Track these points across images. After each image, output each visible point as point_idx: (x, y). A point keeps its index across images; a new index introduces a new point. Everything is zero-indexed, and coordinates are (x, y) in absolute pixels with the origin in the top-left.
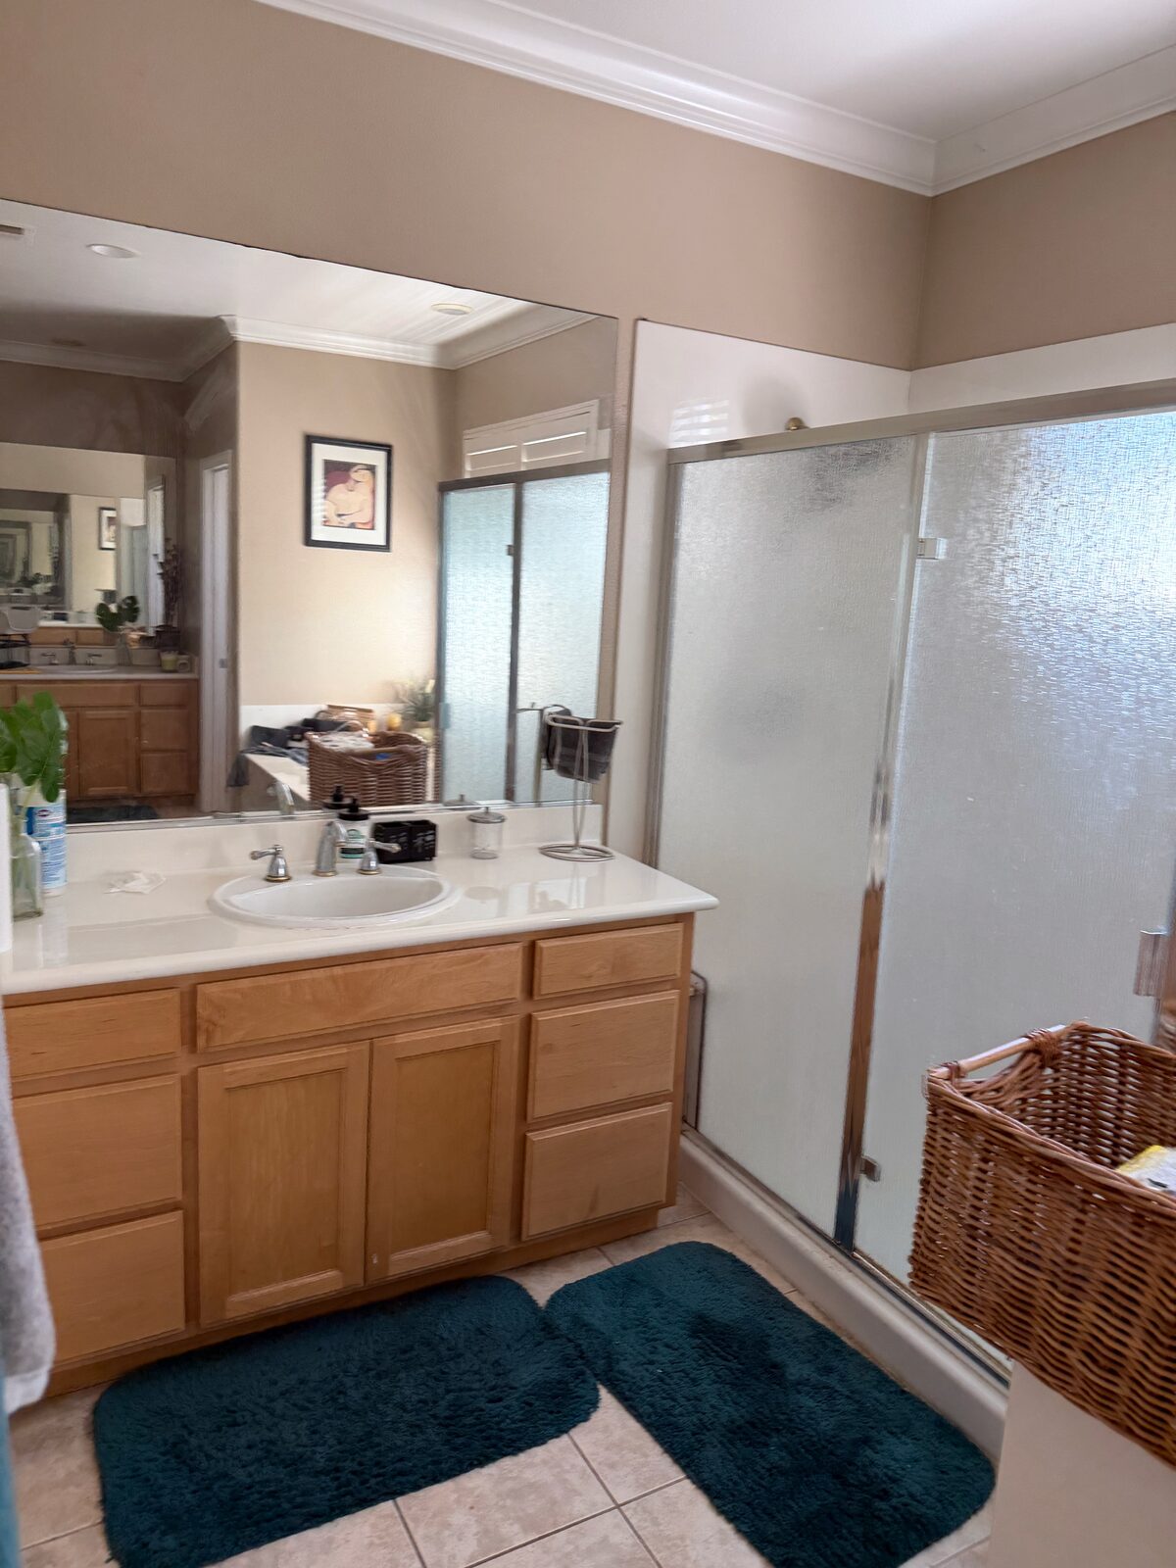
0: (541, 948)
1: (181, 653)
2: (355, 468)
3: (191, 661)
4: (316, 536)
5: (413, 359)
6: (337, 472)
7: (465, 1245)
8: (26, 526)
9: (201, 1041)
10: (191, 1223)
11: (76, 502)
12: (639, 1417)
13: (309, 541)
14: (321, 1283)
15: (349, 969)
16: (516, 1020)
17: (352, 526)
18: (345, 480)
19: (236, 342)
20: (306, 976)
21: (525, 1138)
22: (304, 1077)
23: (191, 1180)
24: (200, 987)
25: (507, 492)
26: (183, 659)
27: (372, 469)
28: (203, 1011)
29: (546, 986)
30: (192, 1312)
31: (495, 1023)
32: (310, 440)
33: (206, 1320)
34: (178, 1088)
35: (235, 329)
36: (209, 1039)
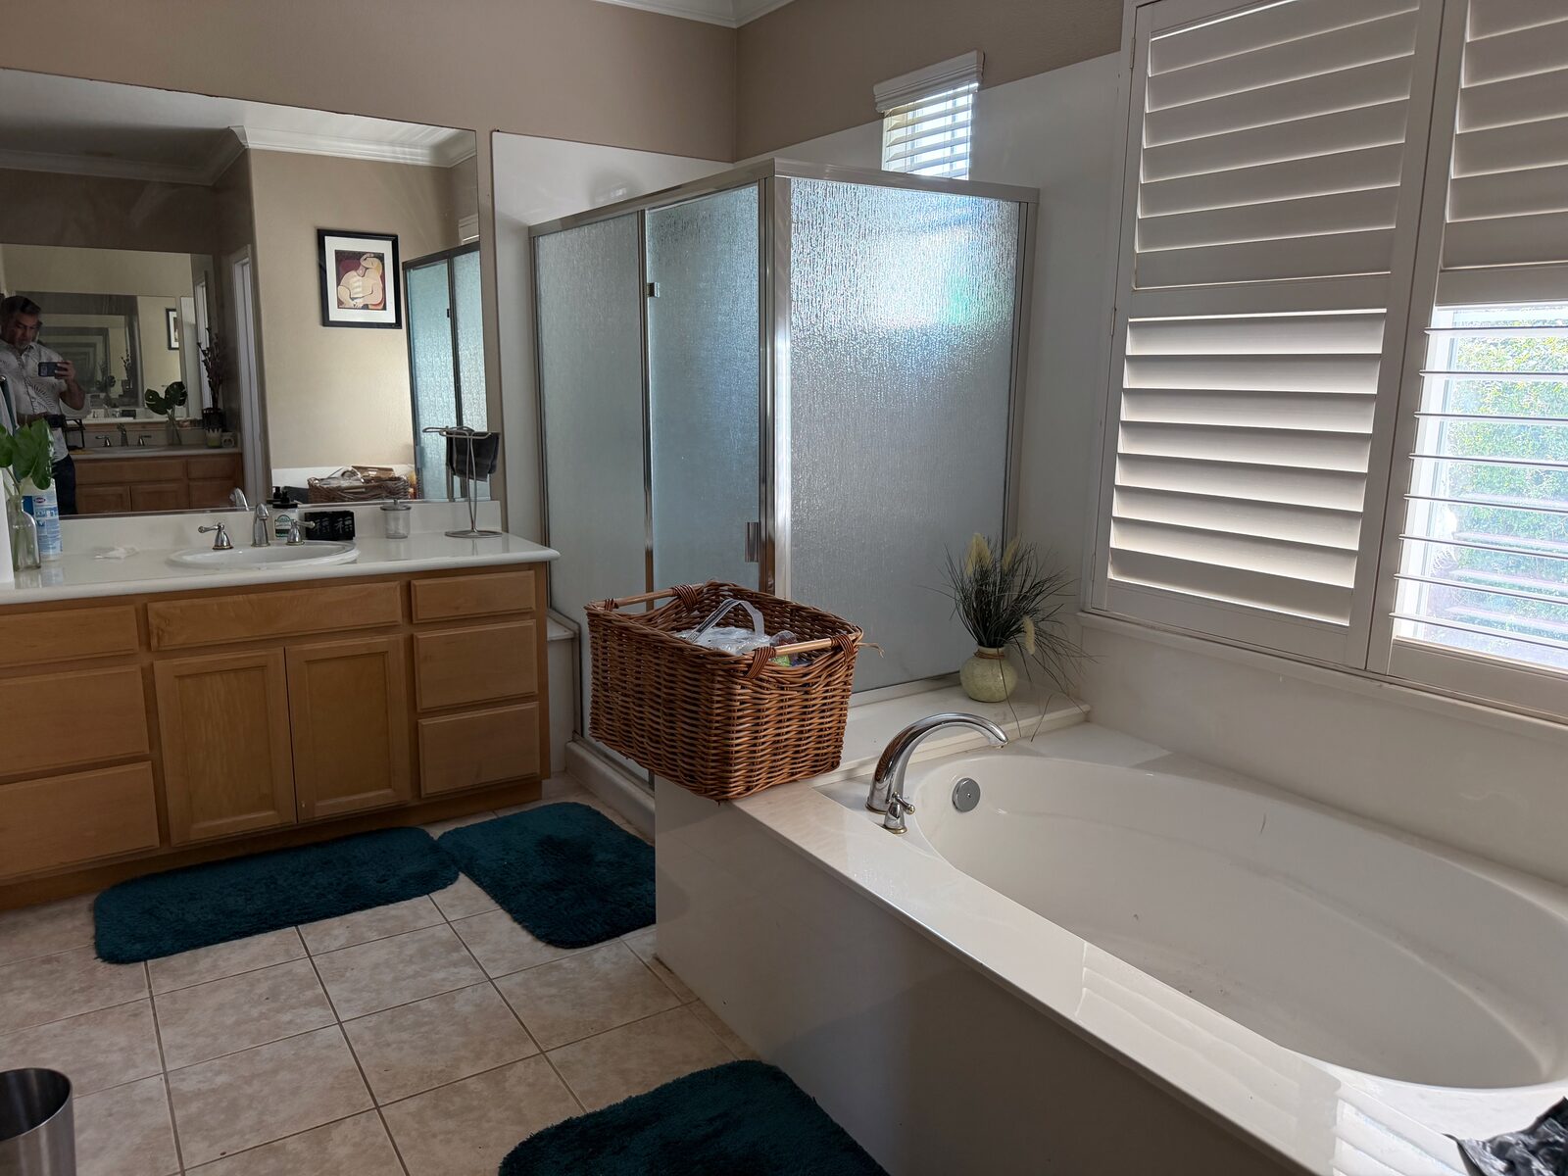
0: (415, 586)
1: (224, 431)
2: (365, 257)
3: (235, 437)
4: (332, 318)
5: (411, 159)
6: (348, 262)
7: (375, 797)
8: (103, 332)
9: (154, 642)
10: (158, 772)
11: (142, 304)
12: (480, 884)
13: (326, 321)
14: (264, 818)
15: (262, 596)
16: (400, 637)
17: (366, 307)
18: (356, 267)
19: (246, 150)
20: (229, 599)
21: (417, 723)
22: (235, 670)
23: (154, 738)
24: (149, 604)
25: (443, 267)
26: (227, 436)
27: (381, 257)
28: (153, 620)
29: (422, 613)
30: (165, 835)
31: (381, 640)
32: (321, 235)
33: (175, 840)
34: (139, 674)
35: (246, 138)
36: (159, 639)
